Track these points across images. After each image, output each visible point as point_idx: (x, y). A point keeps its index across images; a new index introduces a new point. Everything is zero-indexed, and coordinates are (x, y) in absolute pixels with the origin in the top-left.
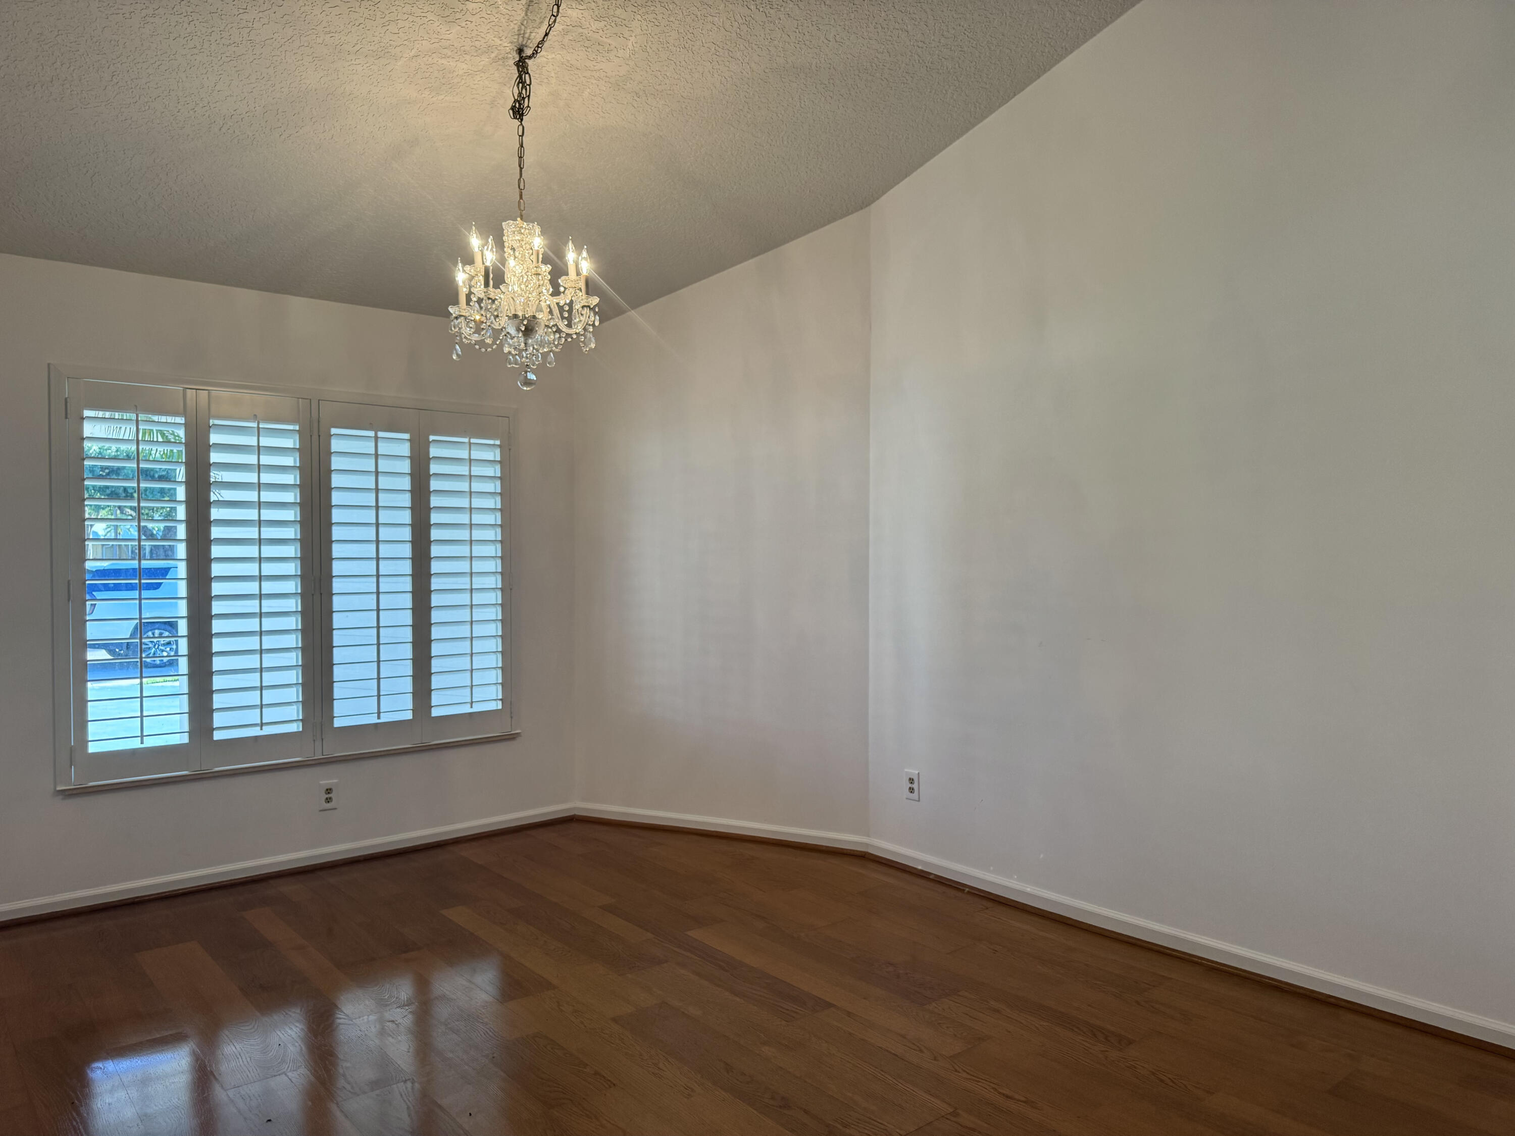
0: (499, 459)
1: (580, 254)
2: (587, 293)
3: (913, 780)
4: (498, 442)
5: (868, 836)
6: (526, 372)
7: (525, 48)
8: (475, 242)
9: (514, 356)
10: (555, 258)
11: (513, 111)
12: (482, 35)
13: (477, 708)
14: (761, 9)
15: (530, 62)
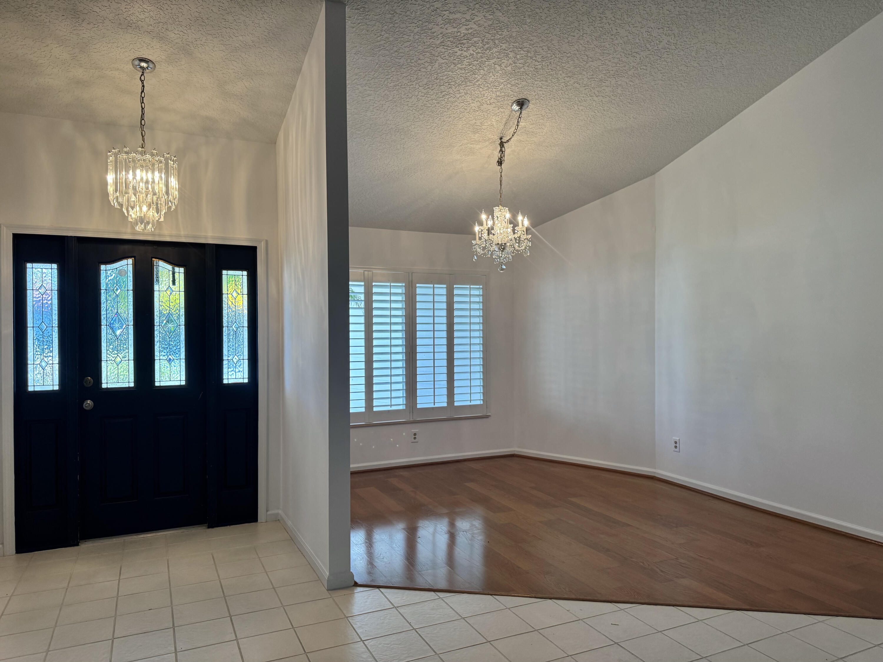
0: (482, 294)
1: (524, 218)
2: (527, 234)
3: (676, 442)
4: (481, 287)
5: (655, 468)
6: (502, 265)
7: (503, 138)
8: (484, 217)
9: (497, 259)
10: (513, 221)
11: (498, 163)
12: (487, 135)
13: (473, 403)
14: (600, 112)
15: (505, 145)
